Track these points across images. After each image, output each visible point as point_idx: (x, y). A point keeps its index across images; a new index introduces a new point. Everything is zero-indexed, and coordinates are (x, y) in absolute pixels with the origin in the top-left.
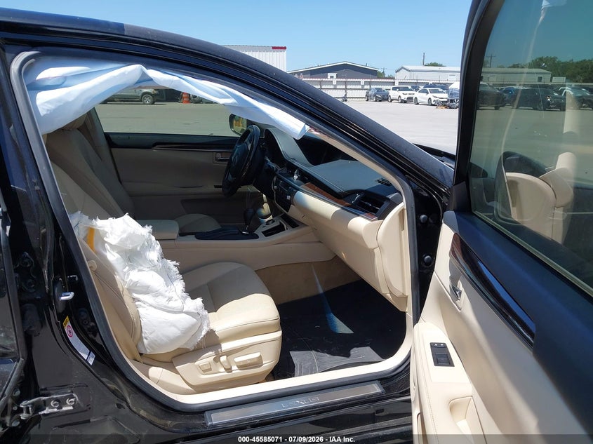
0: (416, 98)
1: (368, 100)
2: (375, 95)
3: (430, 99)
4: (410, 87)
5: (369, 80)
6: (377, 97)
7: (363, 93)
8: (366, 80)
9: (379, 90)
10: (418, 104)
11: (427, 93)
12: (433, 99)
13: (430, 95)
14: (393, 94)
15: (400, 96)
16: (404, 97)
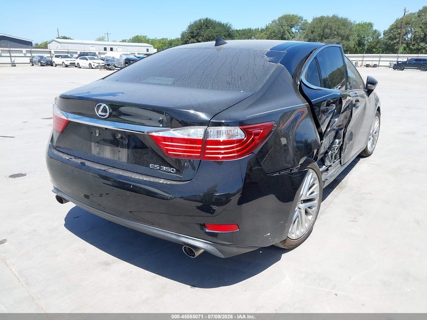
0: (78, 63)
1: (33, 65)
2: (39, 61)
3: (90, 64)
4: (69, 55)
5: (29, 50)
6: (41, 63)
7: (28, 60)
8: (27, 49)
9: (42, 57)
10: (80, 68)
11: (87, 60)
12: (92, 64)
13: (89, 61)
14: (57, 61)
15: (63, 62)
16: (67, 63)
